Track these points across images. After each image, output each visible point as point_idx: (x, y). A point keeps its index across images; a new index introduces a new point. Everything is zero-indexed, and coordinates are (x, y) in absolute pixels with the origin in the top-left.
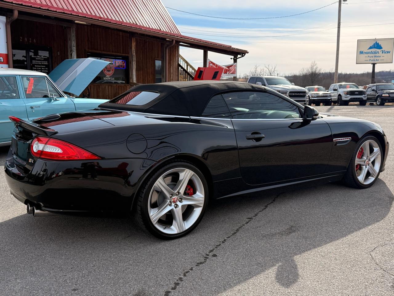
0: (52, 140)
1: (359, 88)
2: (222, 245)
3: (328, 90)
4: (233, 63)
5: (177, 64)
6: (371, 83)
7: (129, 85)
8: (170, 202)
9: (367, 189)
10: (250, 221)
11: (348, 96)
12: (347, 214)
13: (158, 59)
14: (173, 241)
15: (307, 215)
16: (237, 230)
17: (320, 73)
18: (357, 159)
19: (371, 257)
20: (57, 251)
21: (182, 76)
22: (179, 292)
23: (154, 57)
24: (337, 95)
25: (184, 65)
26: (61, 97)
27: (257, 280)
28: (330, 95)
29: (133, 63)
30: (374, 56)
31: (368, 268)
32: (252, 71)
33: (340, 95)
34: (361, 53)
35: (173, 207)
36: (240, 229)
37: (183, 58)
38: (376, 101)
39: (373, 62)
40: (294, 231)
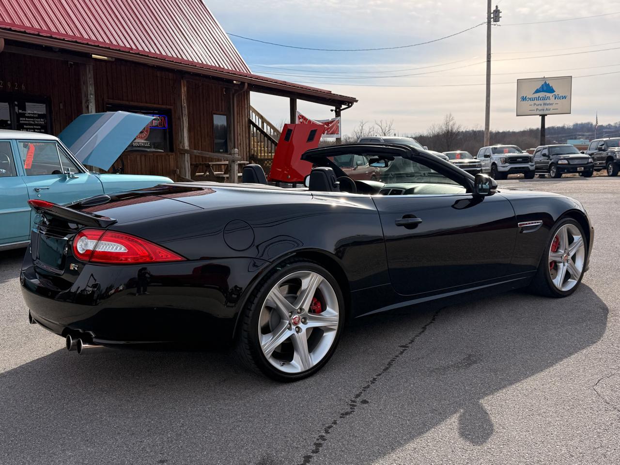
0: (109, 234)
1: (523, 153)
2: (372, 386)
3: (476, 156)
4: (335, 117)
5: (247, 119)
6: (539, 143)
7: (173, 153)
8: (290, 324)
9: (567, 298)
10: (406, 350)
11: (507, 164)
12: (546, 334)
13: (218, 113)
14: (295, 384)
15: (488, 339)
16: (390, 364)
17: (459, 132)
18: (550, 254)
19: (596, 393)
20: (118, 406)
21: (255, 138)
22: (325, 456)
23: (211, 110)
24: (490, 164)
25: (258, 123)
26: (80, 172)
27: (438, 434)
28: (479, 165)
29: (184, 118)
30: (543, 105)
31: (595, 409)
32: (356, 131)
33: (494, 164)
34: (524, 99)
35: (293, 332)
36: (394, 362)
37: (256, 111)
38: (549, 171)
39: (542, 113)
40: (475, 362)
